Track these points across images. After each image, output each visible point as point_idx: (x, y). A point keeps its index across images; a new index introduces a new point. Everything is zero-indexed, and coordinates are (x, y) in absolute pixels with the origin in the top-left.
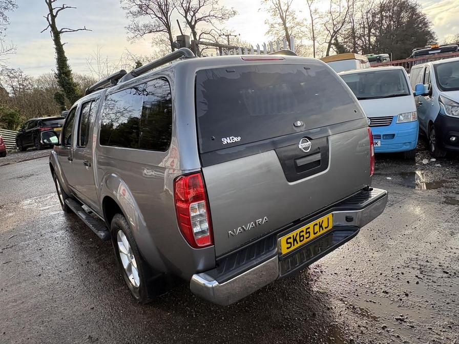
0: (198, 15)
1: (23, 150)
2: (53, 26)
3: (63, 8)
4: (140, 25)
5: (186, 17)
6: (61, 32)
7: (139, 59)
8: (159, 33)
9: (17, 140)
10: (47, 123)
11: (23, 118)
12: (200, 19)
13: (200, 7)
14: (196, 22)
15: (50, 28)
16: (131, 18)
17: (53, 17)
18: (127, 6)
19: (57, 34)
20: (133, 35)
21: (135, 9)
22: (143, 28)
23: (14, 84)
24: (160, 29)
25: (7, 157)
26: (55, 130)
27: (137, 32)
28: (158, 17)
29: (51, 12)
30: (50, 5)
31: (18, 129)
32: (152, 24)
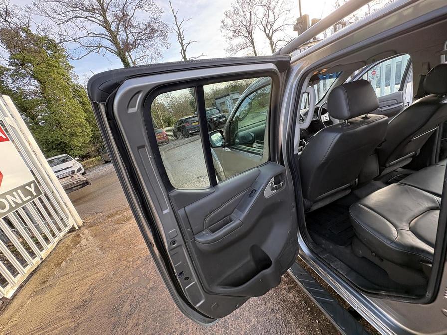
2: (184, 58)
3: (189, 44)
4: (234, 47)
5: (265, 32)
9: (173, 133)
10: (188, 120)
11: (174, 119)
14: (273, 33)
16: (229, 41)
17: (184, 51)
18: (225, 34)
21: (231, 34)
22: (236, 48)
24: (248, 45)
25: (170, 144)
26: (193, 124)
27: (233, 52)
28: (246, 37)
29: (183, 48)
30: (181, 43)
31: (173, 126)
32: (242, 43)
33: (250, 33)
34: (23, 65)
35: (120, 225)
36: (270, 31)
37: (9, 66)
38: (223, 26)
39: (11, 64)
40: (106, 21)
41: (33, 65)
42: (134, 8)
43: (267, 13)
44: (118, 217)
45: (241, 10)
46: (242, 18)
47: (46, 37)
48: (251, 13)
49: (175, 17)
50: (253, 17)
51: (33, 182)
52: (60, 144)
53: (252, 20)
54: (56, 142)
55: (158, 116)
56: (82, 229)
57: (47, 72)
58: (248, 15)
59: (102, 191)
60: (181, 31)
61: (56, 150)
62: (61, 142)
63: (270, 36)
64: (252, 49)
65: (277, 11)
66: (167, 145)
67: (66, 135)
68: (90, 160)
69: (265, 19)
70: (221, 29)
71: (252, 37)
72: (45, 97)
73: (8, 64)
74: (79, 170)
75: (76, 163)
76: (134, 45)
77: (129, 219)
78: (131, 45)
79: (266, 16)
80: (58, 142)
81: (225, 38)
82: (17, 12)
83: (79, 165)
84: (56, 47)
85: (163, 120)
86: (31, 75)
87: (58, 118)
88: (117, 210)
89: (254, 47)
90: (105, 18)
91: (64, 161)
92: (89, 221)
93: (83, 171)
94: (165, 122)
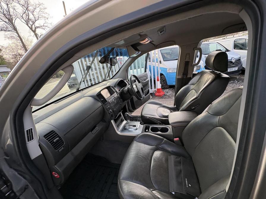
5: (27, 25)
12: (38, 27)
13: (36, 20)
33: (9, 20)
36: (32, 25)
43: (27, 12)
50: (11, 9)
63: (33, 29)
69: (25, 15)
71: (13, 24)
89: (17, 33)
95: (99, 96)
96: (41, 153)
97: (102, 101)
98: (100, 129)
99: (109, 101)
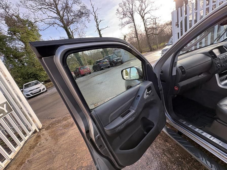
0: (145, 12)
1: (95, 71)
2: (98, 29)
3: (100, 21)
4: (123, 23)
5: (140, 14)
6: (101, 30)
7: (125, 35)
8: (130, 24)
9: (93, 68)
10: (101, 61)
11: (93, 61)
12: (146, 13)
13: (145, 8)
14: (144, 15)
15: (97, 30)
16: (121, 20)
17: (98, 25)
18: (119, 16)
19: (99, 31)
20: (121, 27)
21: (122, 16)
22: (124, 24)
23: (89, 52)
24: (131, 22)
25: (92, 74)
26: (104, 63)
27: (122, 26)
28: (130, 17)
29: (97, 23)
30: (96, 21)
31: (92, 65)
32: (128, 21)
33: (132, 15)
34: (15, 34)
35: (66, 130)
36: (143, 13)
37: (7, 34)
38: (118, 12)
39: (9, 34)
40: (57, 10)
41: (20, 34)
42: (72, 3)
43: (141, 4)
44: (64, 122)
45: (127, 3)
46: (128, 7)
47: (27, 20)
48: (132, 5)
49: (93, 7)
50: (134, 7)
51: (6, 103)
52: (34, 75)
53: (133, 9)
54: (32, 74)
55: (85, 59)
56: (41, 131)
57: (28, 38)
58: (131, 5)
59: (55, 102)
60: (96, 15)
61: (33, 78)
62: (35, 74)
63: (143, 16)
64: (133, 24)
65: (146, 3)
66: (90, 75)
67: (37, 71)
68: (50, 83)
69: (140, 7)
70: (117, 14)
71: (133, 17)
72: (26, 51)
73: (7, 33)
74: (44, 89)
75: (42, 85)
76: (72, 22)
77: (72, 125)
78: (71, 22)
79: (141, 6)
80: (34, 74)
81: (119, 18)
82: (11, 6)
83: (43, 86)
84: (33, 25)
85: (87, 61)
86: (19, 39)
87: (33, 61)
88: (64, 117)
89: (134, 23)
90: (57, 8)
91: (36, 84)
92: (46, 125)
93: (45, 90)
94: (88, 63)
95: (211, 53)
96: (176, 74)
97: (212, 57)
98: (204, 76)
99: (220, 57)
